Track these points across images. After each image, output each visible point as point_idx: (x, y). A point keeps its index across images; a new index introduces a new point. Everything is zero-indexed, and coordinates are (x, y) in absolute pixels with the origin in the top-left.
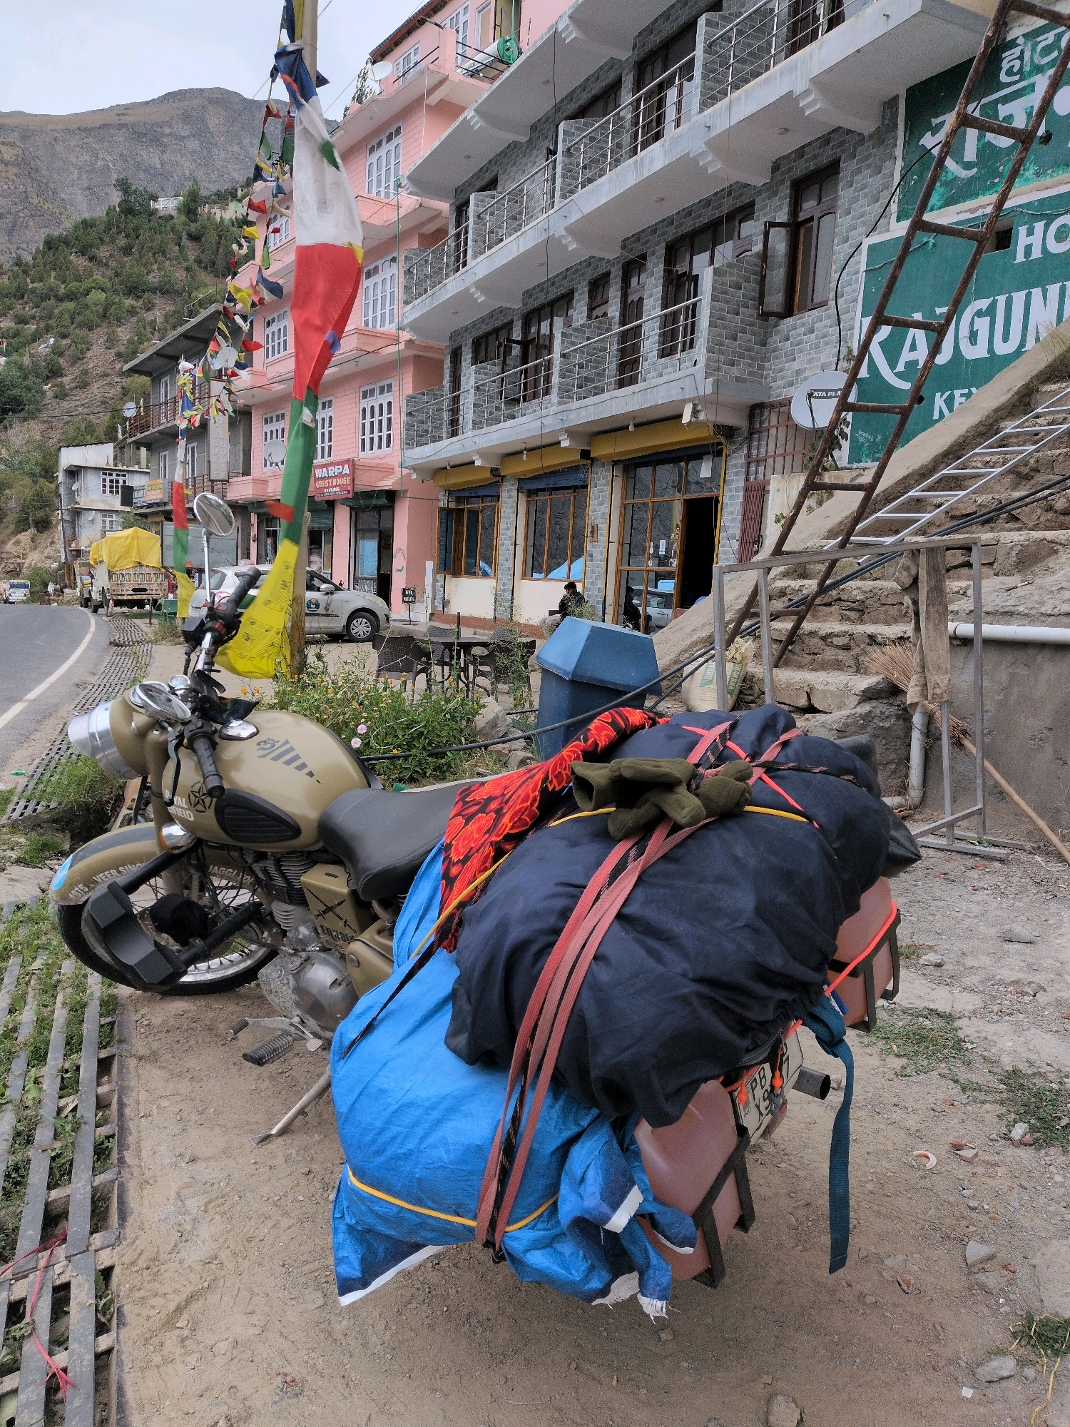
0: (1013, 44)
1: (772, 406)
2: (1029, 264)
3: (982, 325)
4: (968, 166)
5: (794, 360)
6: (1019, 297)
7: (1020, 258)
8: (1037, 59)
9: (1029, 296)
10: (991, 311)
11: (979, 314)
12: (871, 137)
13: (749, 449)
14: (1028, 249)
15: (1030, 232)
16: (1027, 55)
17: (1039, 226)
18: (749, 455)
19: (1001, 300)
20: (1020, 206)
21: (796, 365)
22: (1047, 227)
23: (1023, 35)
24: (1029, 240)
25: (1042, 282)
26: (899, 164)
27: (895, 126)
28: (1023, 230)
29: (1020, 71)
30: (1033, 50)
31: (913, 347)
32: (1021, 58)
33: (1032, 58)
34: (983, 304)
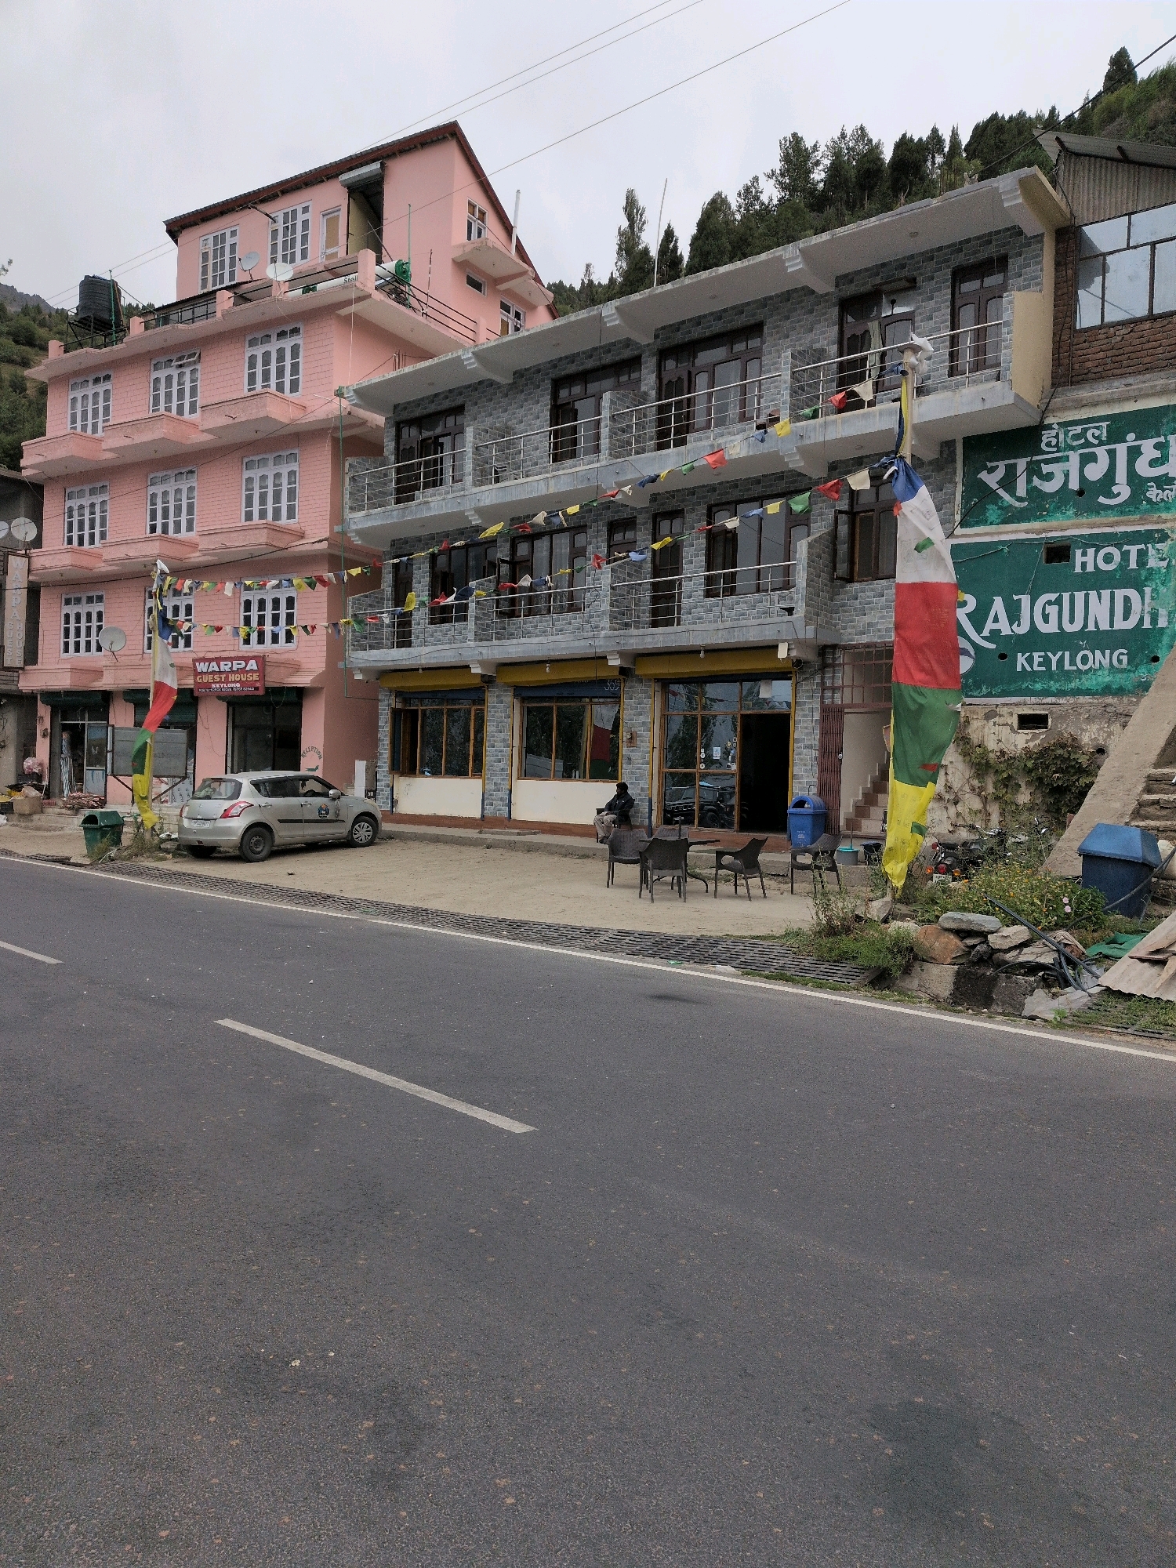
0: (1049, 427)
1: (844, 648)
2: (1084, 574)
3: (1053, 610)
4: (1020, 499)
5: (865, 615)
6: (1080, 596)
7: (1078, 569)
8: (1069, 441)
9: (1087, 596)
10: (1058, 602)
11: (1049, 603)
12: (931, 463)
13: (823, 678)
14: (1084, 565)
15: (1084, 554)
16: (1061, 437)
17: (1091, 551)
18: (823, 683)
19: (1066, 596)
20: (1075, 536)
21: (867, 619)
22: (1096, 553)
23: (1058, 424)
24: (1084, 559)
25: (1098, 588)
26: (960, 488)
27: (954, 461)
28: (1078, 552)
29: (1057, 445)
30: (1066, 434)
31: (996, 620)
32: (1057, 437)
33: (1065, 441)
34: (1053, 596)
